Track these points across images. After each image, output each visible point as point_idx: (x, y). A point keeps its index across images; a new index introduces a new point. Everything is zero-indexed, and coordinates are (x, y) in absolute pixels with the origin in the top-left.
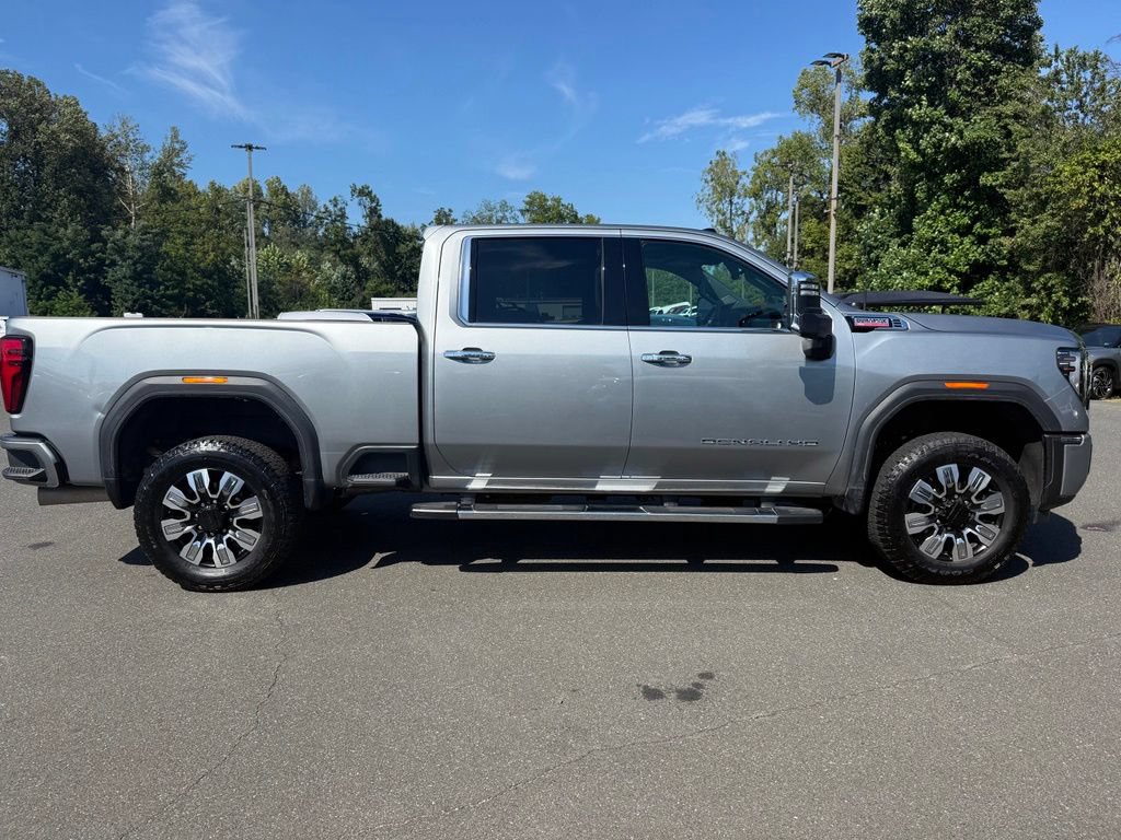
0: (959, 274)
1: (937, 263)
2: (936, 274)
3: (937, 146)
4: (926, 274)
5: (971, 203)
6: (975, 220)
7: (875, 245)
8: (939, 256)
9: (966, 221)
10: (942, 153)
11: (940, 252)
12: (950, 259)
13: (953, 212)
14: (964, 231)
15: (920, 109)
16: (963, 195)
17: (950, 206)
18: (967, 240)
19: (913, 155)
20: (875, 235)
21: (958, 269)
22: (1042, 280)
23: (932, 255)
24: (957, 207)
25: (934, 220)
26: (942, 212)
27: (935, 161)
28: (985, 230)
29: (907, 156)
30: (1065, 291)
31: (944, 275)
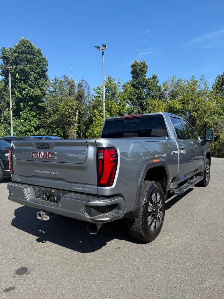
0: (34, 127)
1: (29, 124)
2: (29, 127)
3: (27, 95)
4: (26, 127)
5: (36, 110)
6: (37, 114)
7: (8, 118)
8: (28, 122)
9: (35, 114)
10: (28, 96)
11: (29, 121)
12: (32, 123)
13: (31, 112)
14: (34, 117)
15: (22, 84)
16: (34, 108)
17: (30, 110)
18: (35, 119)
19: (20, 96)
20: (8, 116)
21: (34, 126)
22: (57, 129)
23: (27, 122)
24: (32, 110)
25: (26, 113)
26: (28, 111)
27: (26, 98)
28: (40, 117)
29: (18, 96)
30: (62, 132)
31: (30, 127)
